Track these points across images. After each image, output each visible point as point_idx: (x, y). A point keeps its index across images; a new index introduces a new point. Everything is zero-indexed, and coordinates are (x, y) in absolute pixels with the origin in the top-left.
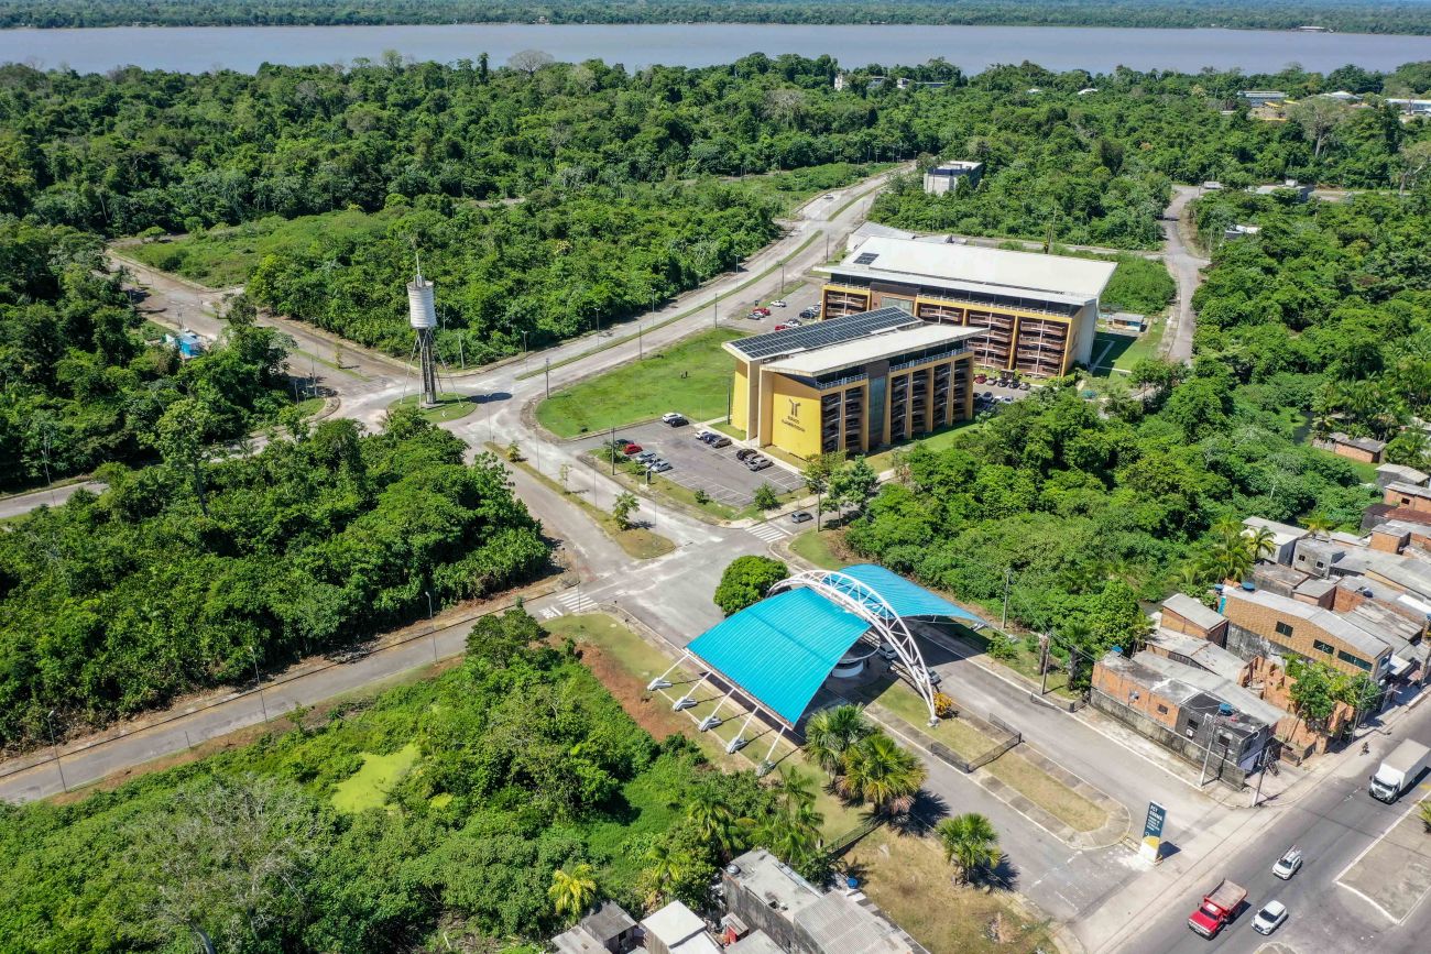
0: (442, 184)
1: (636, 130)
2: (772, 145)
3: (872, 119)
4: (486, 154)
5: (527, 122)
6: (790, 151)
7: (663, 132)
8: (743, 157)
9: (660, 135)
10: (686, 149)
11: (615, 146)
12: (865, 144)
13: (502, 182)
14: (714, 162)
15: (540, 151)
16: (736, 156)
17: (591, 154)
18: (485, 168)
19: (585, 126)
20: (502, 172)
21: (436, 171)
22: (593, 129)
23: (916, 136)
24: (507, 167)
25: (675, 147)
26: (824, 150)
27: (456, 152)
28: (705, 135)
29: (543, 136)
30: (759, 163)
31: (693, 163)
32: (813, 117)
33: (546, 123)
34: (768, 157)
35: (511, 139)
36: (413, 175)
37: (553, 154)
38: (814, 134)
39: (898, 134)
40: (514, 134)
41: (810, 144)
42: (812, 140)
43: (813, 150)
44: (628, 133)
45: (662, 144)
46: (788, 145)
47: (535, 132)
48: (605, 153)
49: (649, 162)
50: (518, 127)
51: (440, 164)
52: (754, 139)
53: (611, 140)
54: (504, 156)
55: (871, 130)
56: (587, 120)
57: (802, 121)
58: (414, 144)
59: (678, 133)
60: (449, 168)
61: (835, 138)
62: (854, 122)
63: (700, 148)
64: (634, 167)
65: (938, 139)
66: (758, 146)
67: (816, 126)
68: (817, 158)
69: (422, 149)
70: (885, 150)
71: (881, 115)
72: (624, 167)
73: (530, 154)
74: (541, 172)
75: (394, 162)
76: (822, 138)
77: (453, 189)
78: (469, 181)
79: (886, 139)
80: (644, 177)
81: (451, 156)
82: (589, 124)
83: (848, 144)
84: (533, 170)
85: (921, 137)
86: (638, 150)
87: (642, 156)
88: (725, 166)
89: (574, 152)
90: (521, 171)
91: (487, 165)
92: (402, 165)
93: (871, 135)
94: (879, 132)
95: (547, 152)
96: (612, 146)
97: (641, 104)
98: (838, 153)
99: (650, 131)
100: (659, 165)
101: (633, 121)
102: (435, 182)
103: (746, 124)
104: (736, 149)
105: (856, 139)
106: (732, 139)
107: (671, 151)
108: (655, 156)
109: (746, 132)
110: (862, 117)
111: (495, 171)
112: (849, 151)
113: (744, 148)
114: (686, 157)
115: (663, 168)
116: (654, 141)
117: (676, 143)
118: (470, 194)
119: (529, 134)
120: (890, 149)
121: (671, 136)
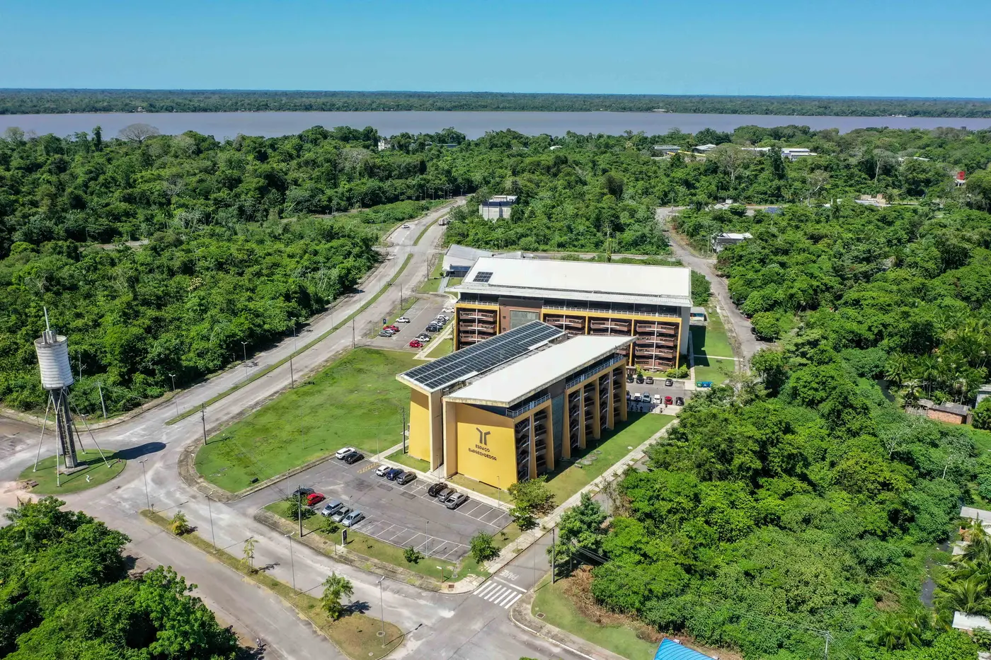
0: (67, 231)
1: (239, 181)
2: (351, 190)
3: (422, 168)
4: (107, 205)
5: (142, 177)
6: (366, 194)
7: (262, 182)
8: (330, 200)
9: (260, 184)
10: (283, 194)
11: (223, 194)
12: (421, 186)
13: (124, 227)
14: (306, 204)
15: (157, 200)
16: (324, 198)
17: (202, 201)
18: (107, 216)
19: (195, 179)
20: (124, 219)
21: (60, 220)
22: (201, 181)
23: (456, 180)
24: (127, 214)
25: (274, 194)
26: (391, 193)
27: (78, 203)
28: (296, 182)
29: (158, 188)
30: (343, 203)
31: (289, 206)
32: (379, 168)
33: (159, 177)
34: (349, 199)
35: (129, 191)
36: (38, 224)
37: (169, 203)
38: (381, 180)
39: (444, 178)
40: (131, 186)
41: (380, 188)
42: (381, 184)
43: (383, 193)
44: (233, 183)
45: (262, 191)
46: (364, 189)
47: (151, 185)
48: (215, 199)
49: (254, 206)
50: (135, 181)
51: (63, 214)
52: (336, 185)
53: (219, 189)
54: (124, 206)
55: (424, 176)
56: (195, 174)
57: (370, 171)
58: (38, 198)
59: (275, 183)
60: (73, 218)
61: (399, 183)
62: (409, 171)
63: (293, 193)
64: (241, 210)
65: (472, 182)
66: (340, 190)
67: (382, 174)
68: (386, 198)
69: (47, 201)
70: (437, 190)
71: (429, 165)
72: (233, 210)
73: (148, 204)
74: (160, 217)
75: (18, 214)
76: (388, 183)
77: (78, 235)
78: (92, 227)
79: (437, 182)
80: (251, 218)
81: (74, 207)
82: (198, 177)
83: (408, 187)
84: (153, 216)
85: (460, 180)
86: (243, 197)
87: (248, 201)
88: (316, 206)
89: (186, 200)
90: (141, 217)
91: (109, 214)
92: (25, 216)
93: (425, 180)
94: (430, 177)
95: (164, 200)
96: (221, 194)
97: (240, 161)
98: (403, 194)
99: (251, 182)
100: (262, 207)
101: (236, 173)
102: (59, 229)
103: (328, 174)
104: (323, 193)
105: (414, 182)
106: (319, 186)
107: (271, 196)
108: (259, 201)
109: (329, 180)
110: (415, 167)
111: (117, 218)
112: (410, 192)
113: (329, 192)
114: (284, 201)
115: (266, 211)
116: (256, 189)
117: (274, 190)
118: (94, 238)
119: (146, 187)
120: (442, 190)
121: (269, 185)
